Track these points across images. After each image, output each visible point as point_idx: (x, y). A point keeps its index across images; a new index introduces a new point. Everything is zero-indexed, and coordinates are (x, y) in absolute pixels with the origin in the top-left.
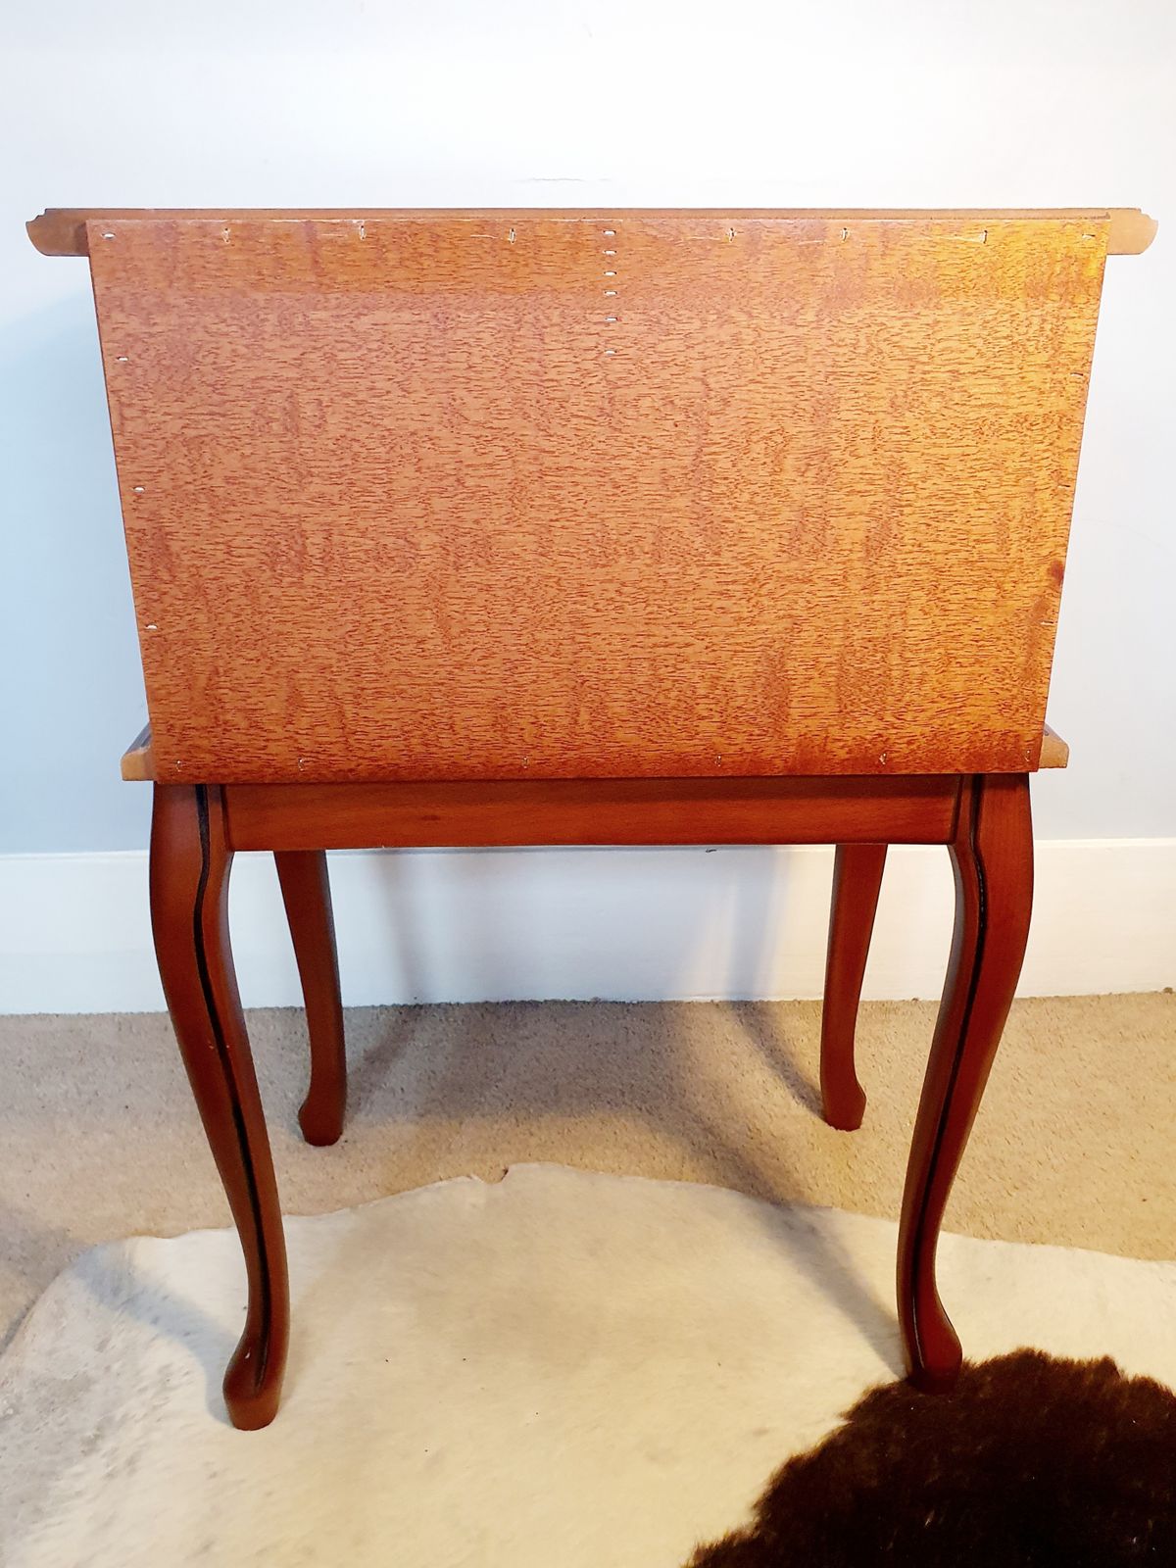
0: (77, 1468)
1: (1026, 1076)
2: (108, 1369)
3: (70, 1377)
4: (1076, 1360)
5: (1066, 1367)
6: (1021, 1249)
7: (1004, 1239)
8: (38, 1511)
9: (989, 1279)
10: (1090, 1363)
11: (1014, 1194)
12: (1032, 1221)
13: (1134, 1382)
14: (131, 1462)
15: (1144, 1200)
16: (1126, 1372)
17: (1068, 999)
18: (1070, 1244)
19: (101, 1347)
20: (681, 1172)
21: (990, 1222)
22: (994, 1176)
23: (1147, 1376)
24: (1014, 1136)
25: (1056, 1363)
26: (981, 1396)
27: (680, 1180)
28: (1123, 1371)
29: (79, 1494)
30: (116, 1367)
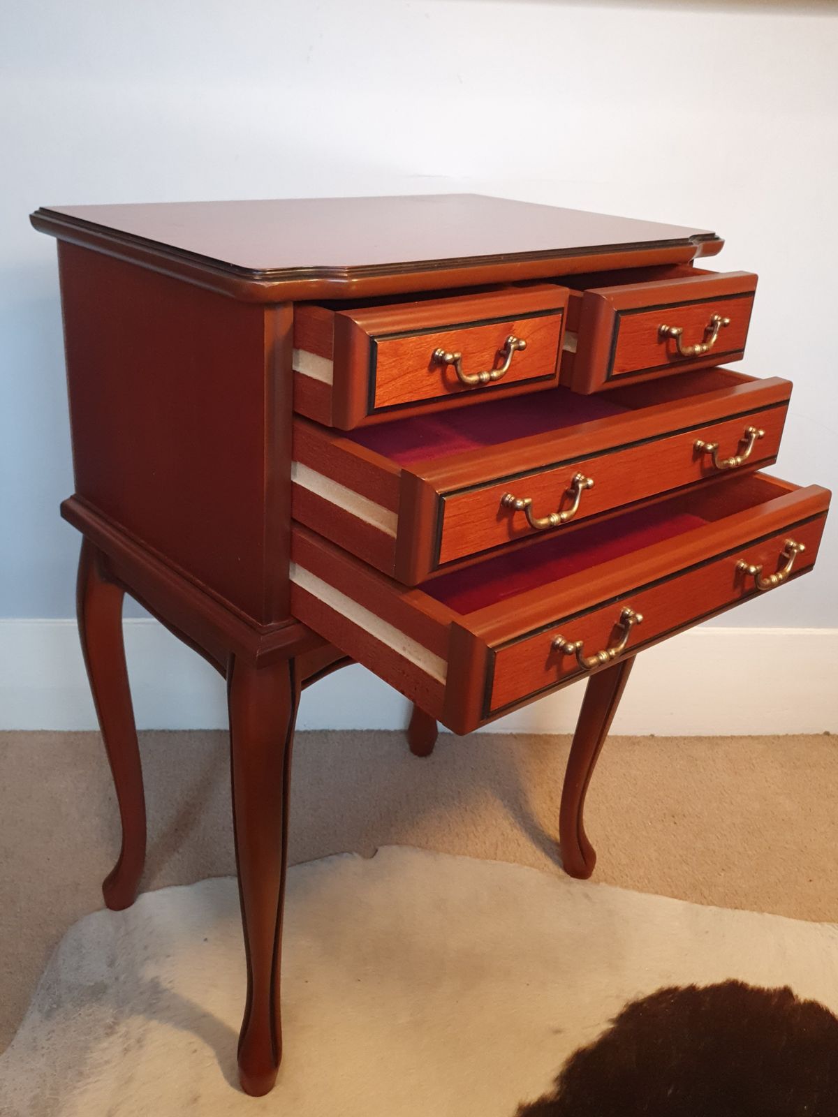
0: (105, 1045)
1: (729, 792)
2: (117, 979)
3: (92, 984)
4: (766, 988)
5: (759, 993)
6: (728, 912)
7: (716, 905)
8: (81, 1073)
9: (707, 932)
10: (775, 990)
11: (722, 874)
12: (735, 893)
13: (805, 1003)
14: (139, 1041)
15: (811, 881)
16: (799, 997)
17: (757, 738)
18: (761, 911)
19: (111, 964)
20: (496, 854)
21: (706, 893)
22: (709, 862)
23: (812, 1000)
24: (722, 834)
25: (752, 990)
26: (703, 1009)
27: (495, 859)
28: (797, 996)
29: (107, 1062)
30: (122, 978)
